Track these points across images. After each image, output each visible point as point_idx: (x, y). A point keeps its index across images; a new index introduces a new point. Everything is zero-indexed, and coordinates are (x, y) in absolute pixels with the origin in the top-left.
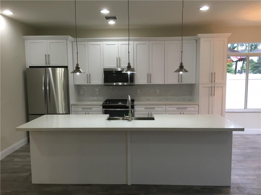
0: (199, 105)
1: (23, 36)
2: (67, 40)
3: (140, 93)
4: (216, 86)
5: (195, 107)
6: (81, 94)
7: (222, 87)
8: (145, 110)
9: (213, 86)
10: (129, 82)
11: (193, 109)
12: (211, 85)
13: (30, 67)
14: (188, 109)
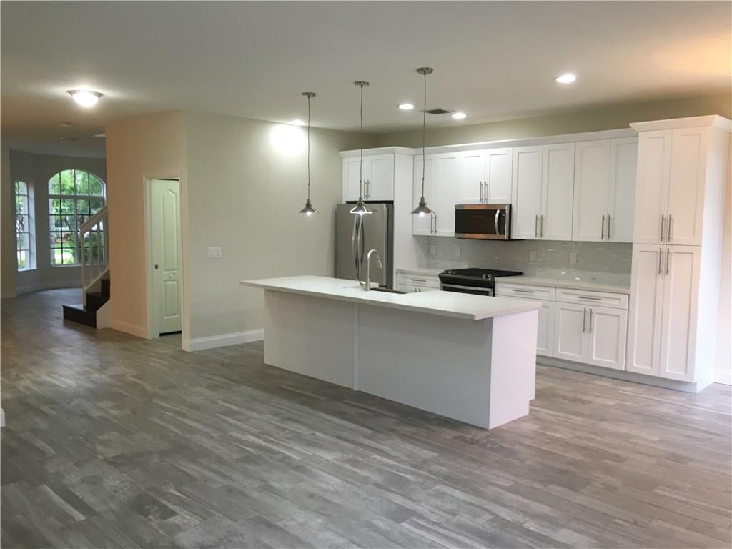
0: (629, 295)
1: (341, 152)
2: (394, 154)
3: (534, 260)
4: (672, 249)
5: (620, 299)
6: (432, 253)
7: (692, 254)
8: (515, 293)
9: (664, 249)
10: (498, 233)
11: (615, 303)
12: (661, 246)
13: (348, 202)
14: (605, 302)
